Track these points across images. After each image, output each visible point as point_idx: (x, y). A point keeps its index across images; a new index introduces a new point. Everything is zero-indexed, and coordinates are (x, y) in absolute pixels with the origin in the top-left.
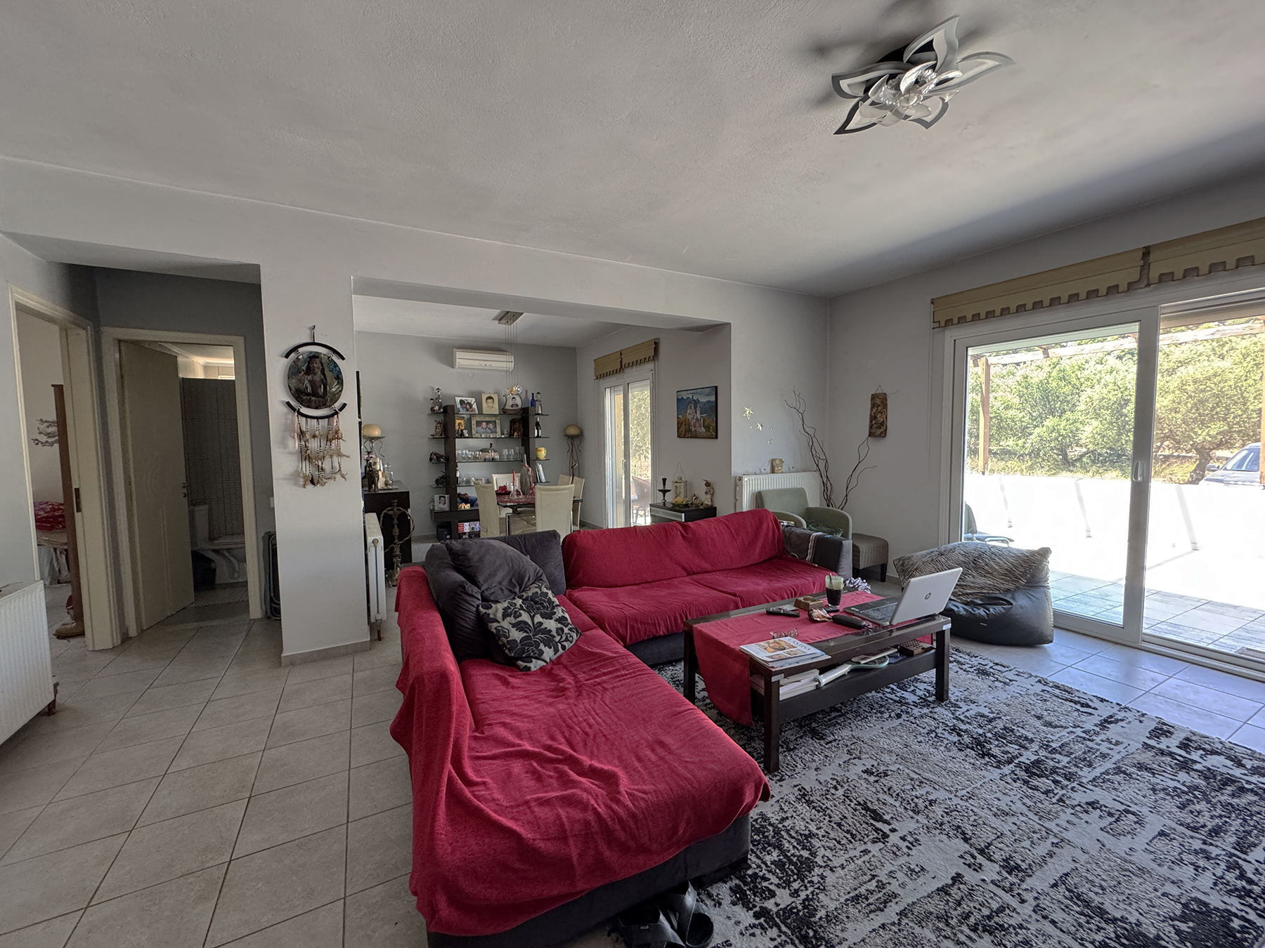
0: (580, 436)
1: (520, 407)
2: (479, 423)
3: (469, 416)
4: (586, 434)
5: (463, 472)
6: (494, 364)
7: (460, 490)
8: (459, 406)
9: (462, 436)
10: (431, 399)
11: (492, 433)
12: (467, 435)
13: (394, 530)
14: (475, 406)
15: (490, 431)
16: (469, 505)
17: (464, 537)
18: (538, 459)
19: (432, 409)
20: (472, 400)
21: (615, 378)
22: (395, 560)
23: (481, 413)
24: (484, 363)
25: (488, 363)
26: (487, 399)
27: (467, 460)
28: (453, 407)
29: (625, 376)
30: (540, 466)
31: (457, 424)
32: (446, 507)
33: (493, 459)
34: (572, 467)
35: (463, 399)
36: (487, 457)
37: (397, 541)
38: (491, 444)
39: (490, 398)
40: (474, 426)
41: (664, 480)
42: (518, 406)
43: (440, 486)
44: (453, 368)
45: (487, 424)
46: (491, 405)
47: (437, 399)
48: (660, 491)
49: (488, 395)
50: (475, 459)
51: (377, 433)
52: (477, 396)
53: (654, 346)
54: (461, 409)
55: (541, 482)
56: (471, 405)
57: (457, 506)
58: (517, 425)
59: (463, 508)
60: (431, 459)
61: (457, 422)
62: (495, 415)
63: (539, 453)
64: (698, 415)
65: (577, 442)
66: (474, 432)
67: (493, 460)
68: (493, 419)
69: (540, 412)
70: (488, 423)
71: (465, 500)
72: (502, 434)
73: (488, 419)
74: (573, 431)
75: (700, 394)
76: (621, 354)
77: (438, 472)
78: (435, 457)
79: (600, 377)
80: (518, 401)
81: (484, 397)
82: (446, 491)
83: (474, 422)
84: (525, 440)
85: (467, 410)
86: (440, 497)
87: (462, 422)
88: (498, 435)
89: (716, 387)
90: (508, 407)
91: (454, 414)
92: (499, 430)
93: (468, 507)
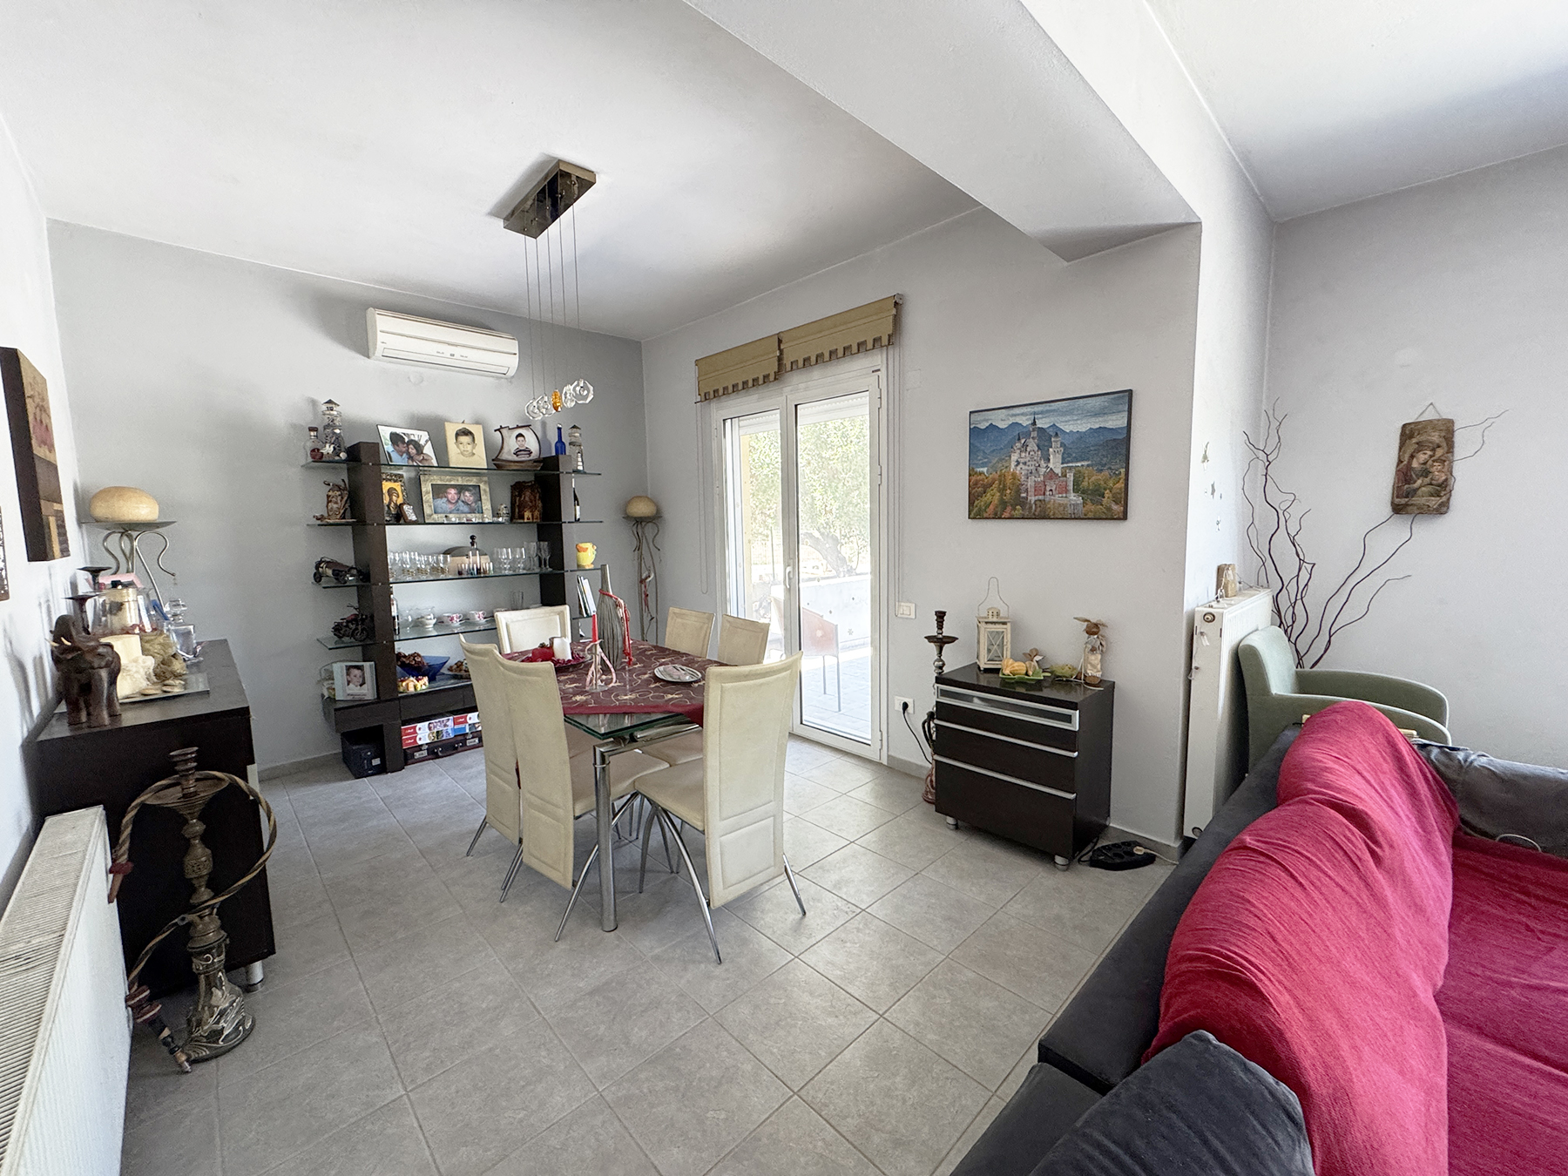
0: (655, 519)
1: (535, 455)
2: (439, 491)
3: (413, 474)
4: (668, 514)
5: (407, 601)
6: (474, 355)
7: (404, 648)
8: (388, 447)
9: (399, 518)
10: (311, 429)
11: (472, 512)
12: (413, 518)
13: (189, 861)
14: (428, 450)
15: (466, 509)
16: (426, 679)
17: (417, 755)
18: (580, 568)
19: (317, 455)
20: (422, 437)
21: (756, 396)
22: (198, 965)
23: (443, 464)
24: (449, 350)
25: (458, 351)
26: (457, 435)
27: (417, 576)
28: (375, 447)
29: (787, 389)
30: (586, 583)
31: (385, 491)
32: (368, 692)
33: (478, 570)
34: (642, 581)
35: (399, 431)
36: (465, 567)
37: (204, 894)
38: (472, 538)
39: (466, 433)
40: (428, 497)
41: (941, 616)
42: (530, 453)
43: (346, 639)
44: (369, 357)
45: (459, 493)
46: (469, 448)
47: (325, 427)
48: (930, 639)
49: (461, 426)
50: (437, 574)
51: (143, 510)
52: (435, 427)
53: (894, 312)
54: (395, 456)
55: (588, 616)
56: (419, 448)
57: (397, 686)
58: (527, 495)
59: (411, 689)
60: (318, 577)
61: (386, 486)
62: (476, 472)
63: (582, 555)
64: (1056, 464)
65: (649, 530)
66: (427, 511)
67: (479, 573)
68: (473, 481)
69: (580, 468)
70: (461, 489)
71: (415, 667)
72: (496, 514)
73: (460, 481)
74: (641, 509)
75: (1064, 414)
76: (780, 341)
77: (343, 606)
78: (329, 572)
79: (710, 395)
80: (531, 443)
81: (451, 431)
82: (364, 655)
83: (426, 487)
84: (550, 529)
85: (411, 458)
86: (349, 668)
87: (397, 486)
88: (488, 518)
89: (1130, 392)
90: (508, 455)
91: (378, 464)
92: (487, 506)
93: (422, 684)
